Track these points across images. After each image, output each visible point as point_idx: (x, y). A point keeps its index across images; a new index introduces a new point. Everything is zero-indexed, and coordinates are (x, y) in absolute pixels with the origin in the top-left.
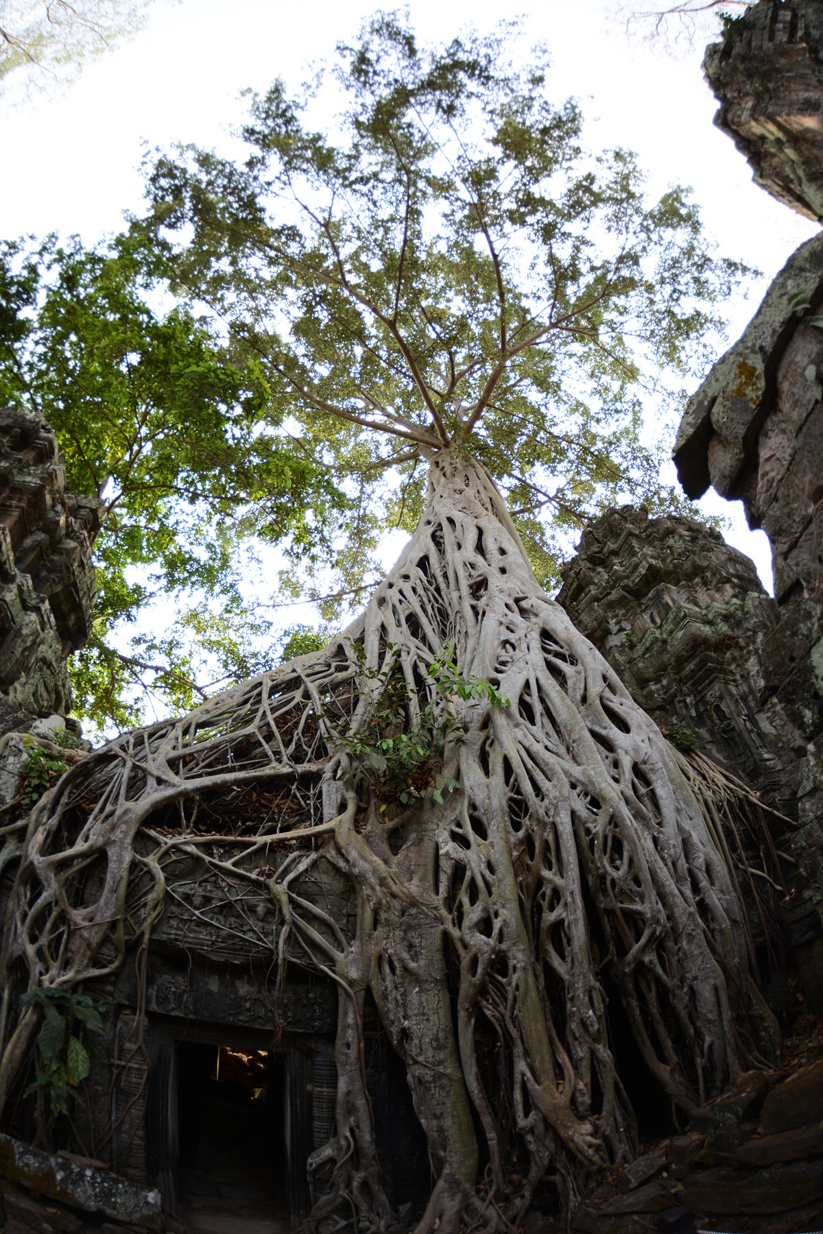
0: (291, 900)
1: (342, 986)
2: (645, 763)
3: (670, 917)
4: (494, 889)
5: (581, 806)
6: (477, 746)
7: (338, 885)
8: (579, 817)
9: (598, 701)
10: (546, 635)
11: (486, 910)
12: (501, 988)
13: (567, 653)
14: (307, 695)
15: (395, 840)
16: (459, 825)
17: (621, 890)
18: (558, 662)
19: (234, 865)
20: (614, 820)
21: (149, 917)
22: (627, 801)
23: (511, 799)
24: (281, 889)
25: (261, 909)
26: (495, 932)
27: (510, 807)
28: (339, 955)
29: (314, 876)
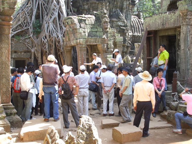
0: (27, 44)
5: (56, 37)
6: (47, 27)
7: (32, 42)
15: (37, 37)
19: (21, 41)
26: (46, 49)
27: (49, 36)
28: (32, 50)
29: (29, 41)
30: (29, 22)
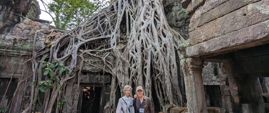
0: (105, 61)
1: (113, 75)
2: (167, 44)
3: (164, 72)
4: (137, 62)
5: (153, 50)
6: (138, 36)
7: (113, 58)
8: (152, 52)
9: (161, 31)
10: (156, 12)
11: (135, 65)
12: (136, 77)
13: (159, 18)
14: (107, 20)
15: (123, 51)
16: (133, 50)
17: (157, 66)
18: (156, 20)
19: (96, 55)
20: (158, 54)
21: (80, 66)
22: (161, 51)
23: (142, 47)
24: (104, 59)
25: (100, 63)
26: (136, 69)
27: (142, 48)
28: (113, 70)
29: (109, 57)
30: (111, 30)
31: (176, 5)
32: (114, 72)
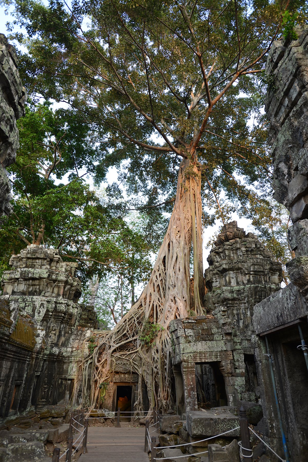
1: (139, 375)
4: (158, 362)
7: (139, 359)
11: (156, 365)
12: (158, 377)
14: (134, 321)
15: (147, 351)
16: (155, 351)
19: (125, 358)
21: (113, 367)
24: (131, 361)
25: (129, 364)
26: (157, 368)
27: (162, 349)
28: (139, 370)
29: (136, 358)
30: (138, 330)
31: (215, 281)
32: (140, 372)
